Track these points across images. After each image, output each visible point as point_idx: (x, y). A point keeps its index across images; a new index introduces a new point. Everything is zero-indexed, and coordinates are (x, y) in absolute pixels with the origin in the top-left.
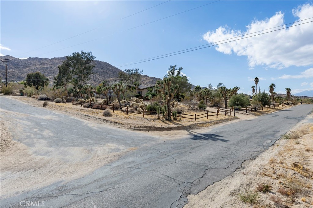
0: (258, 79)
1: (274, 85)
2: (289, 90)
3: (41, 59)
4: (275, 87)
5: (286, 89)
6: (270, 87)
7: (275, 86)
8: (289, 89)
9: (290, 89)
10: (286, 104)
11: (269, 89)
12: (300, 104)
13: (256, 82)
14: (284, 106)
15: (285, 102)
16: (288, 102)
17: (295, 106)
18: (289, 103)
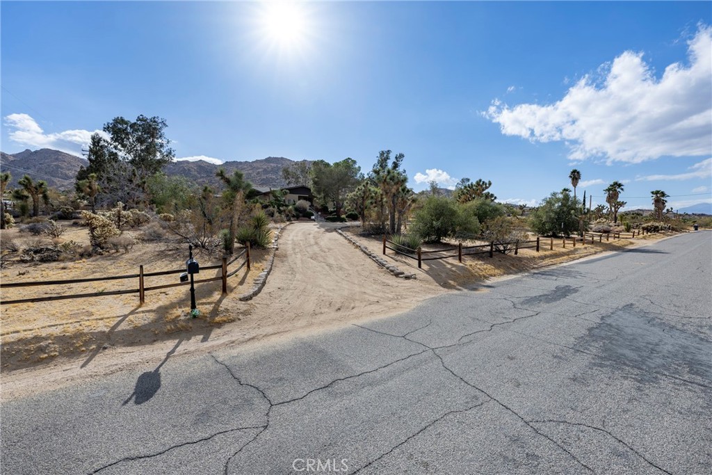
0: (578, 173)
1: (620, 185)
2: (659, 198)
3: (241, 163)
4: (622, 189)
5: (653, 193)
6: (609, 190)
7: (622, 187)
8: (662, 192)
9: (663, 194)
10: (648, 230)
11: (607, 195)
12: (693, 229)
13: (573, 180)
14: (641, 236)
15: (645, 225)
16: (657, 224)
17: (679, 235)
18: (657, 227)
